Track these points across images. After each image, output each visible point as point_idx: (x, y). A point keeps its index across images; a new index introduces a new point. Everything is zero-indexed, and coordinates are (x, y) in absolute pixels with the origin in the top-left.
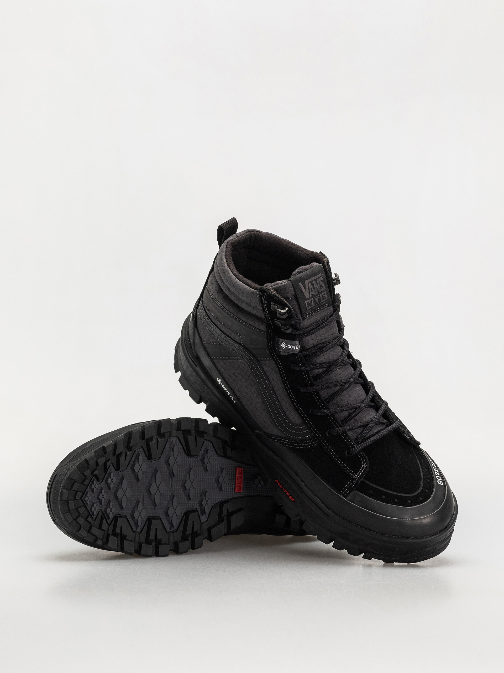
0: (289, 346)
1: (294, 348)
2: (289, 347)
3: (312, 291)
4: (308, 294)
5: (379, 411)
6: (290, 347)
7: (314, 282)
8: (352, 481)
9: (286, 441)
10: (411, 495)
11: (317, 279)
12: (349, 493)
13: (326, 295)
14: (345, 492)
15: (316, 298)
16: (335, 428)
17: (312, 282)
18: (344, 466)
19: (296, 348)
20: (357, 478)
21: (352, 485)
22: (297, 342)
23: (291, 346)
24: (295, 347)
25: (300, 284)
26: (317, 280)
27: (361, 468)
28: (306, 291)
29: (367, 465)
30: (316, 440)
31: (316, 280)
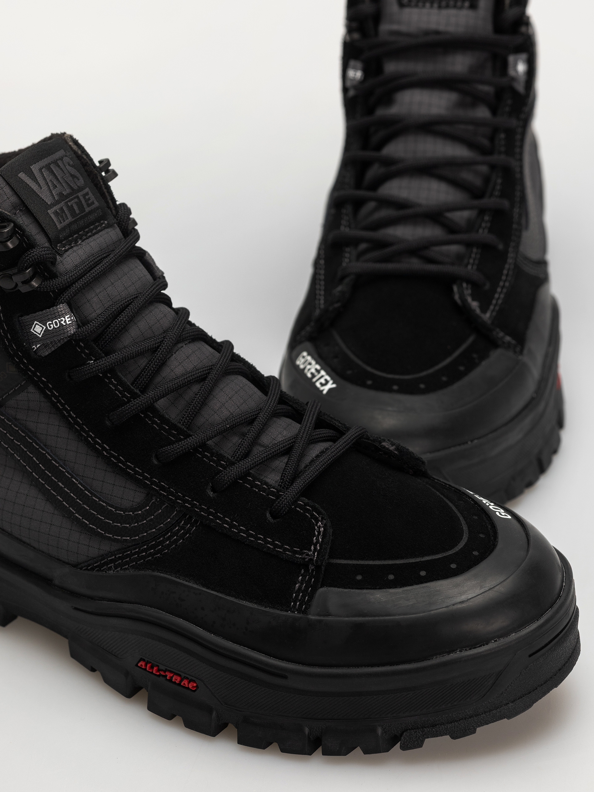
0: (50, 324)
1: (62, 322)
2: (50, 327)
3: (56, 186)
4: (48, 193)
5: (305, 418)
6: (52, 325)
7: (52, 166)
8: (307, 570)
9: (128, 556)
10: (450, 552)
11: (57, 160)
12: (310, 600)
13: (91, 195)
14: (300, 601)
15: (70, 201)
16: (221, 471)
17: (48, 167)
18: (276, 546)
19: (68, 323)
20: (314, 557)
21: (310, 579)
22: (62, 307)
23: (54, 322)
24: (65, 321)
25: (22, 175)
26: (58, 162)
27: (315, 533)
28: (41, 188)
29: (325, 520)
30: (191, 518)
31: (55, 162)
